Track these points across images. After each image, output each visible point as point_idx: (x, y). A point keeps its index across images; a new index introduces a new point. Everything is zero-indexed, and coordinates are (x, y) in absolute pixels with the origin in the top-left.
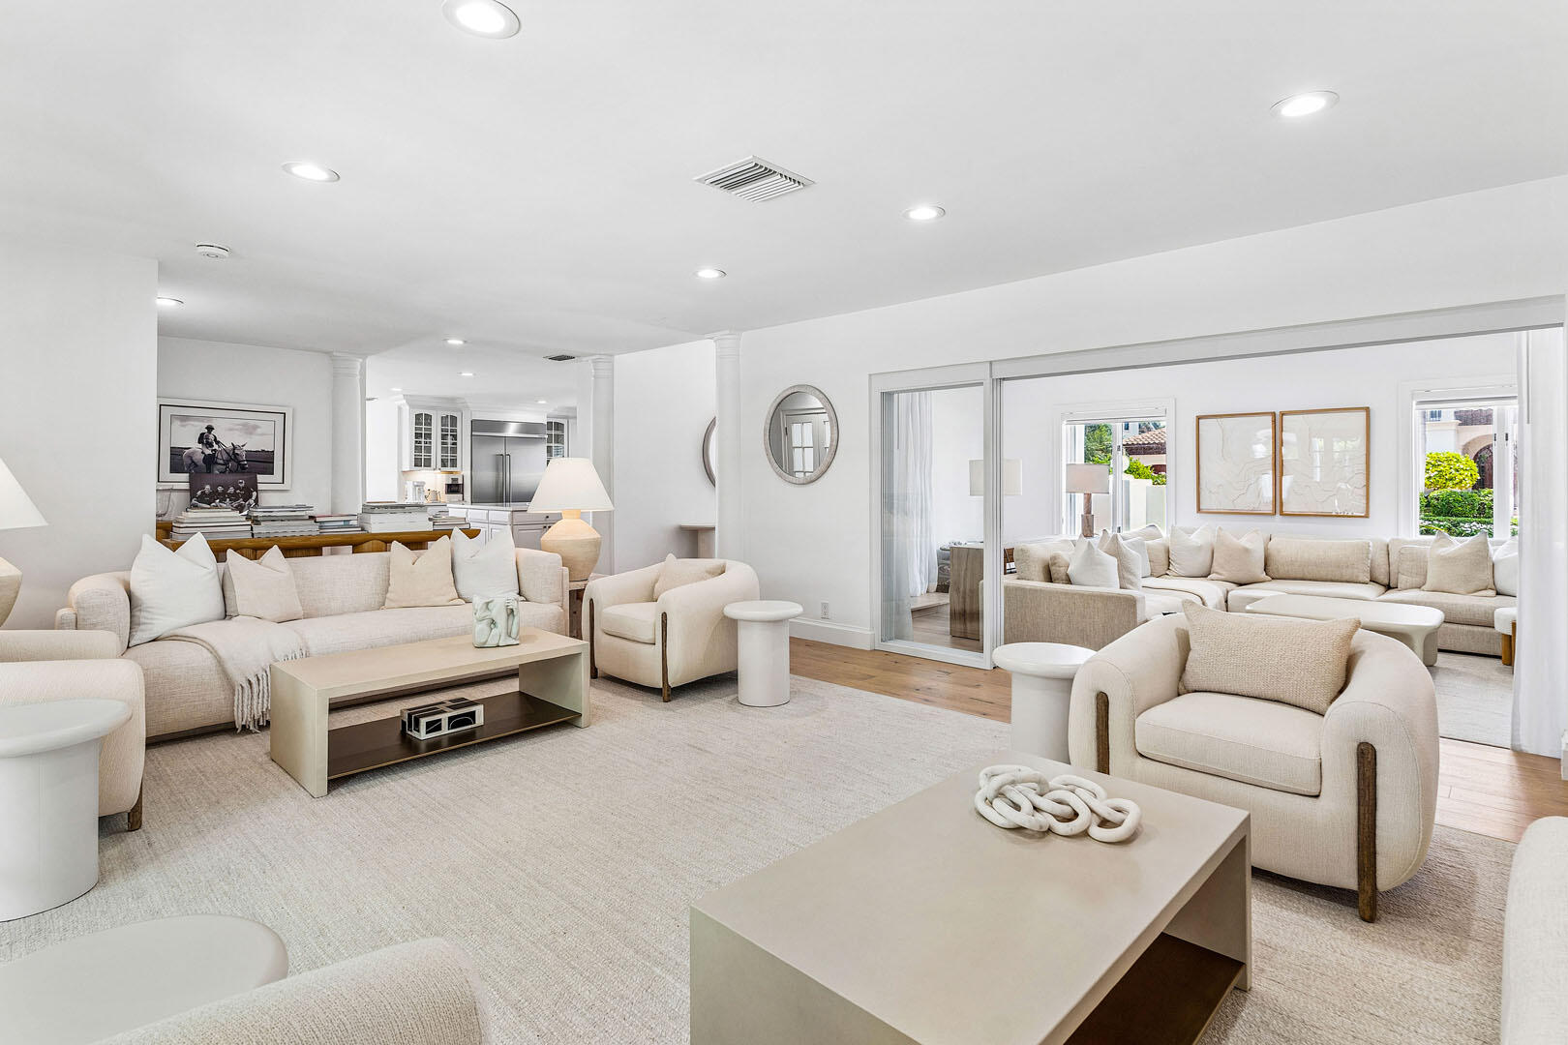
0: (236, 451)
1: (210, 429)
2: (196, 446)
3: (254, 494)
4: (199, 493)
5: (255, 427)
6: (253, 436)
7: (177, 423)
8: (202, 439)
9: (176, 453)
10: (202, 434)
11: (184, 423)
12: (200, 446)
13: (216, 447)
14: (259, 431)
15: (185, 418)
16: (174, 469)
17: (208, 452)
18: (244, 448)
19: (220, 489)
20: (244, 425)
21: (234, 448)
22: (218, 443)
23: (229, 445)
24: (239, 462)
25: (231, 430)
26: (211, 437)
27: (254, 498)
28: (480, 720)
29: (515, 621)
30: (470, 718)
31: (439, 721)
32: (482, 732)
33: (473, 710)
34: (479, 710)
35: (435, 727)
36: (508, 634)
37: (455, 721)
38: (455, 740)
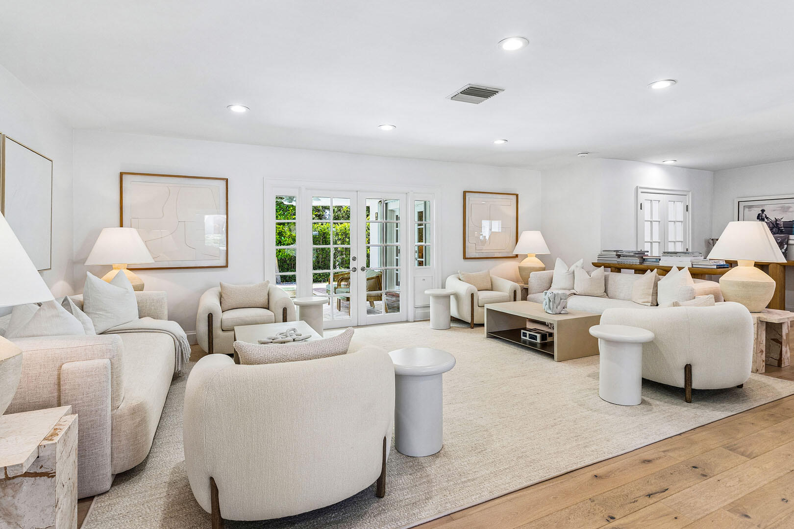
0: (778, 222)
1: (763, 211)
3: (786, 246)
5: (789, 207)
6: (787, 213)
7: (747, 210)
8: (759, 217)
10: (759, 214)
11: (750, 209)
12: (758, 220)
13: (766, 220)
14: (791, 210)
15: (750, 207)
18: (782, 220)
20: (782, 207)
21: (776, 220)
22: (767, 218)
23: (773, 219)
24: (779, 228)
25: (774, 210)
26: (764, 215)
27: (785, 248)
28: (538, 341)
29: (551, 303)
30: (535, 338)
31: (526, 333)
32: (539, 346)
33: (536, 334)
34: (538, 336)
35: (525, 335)
36: (550, 308)
37: (532, 337)
38: (531, 344)
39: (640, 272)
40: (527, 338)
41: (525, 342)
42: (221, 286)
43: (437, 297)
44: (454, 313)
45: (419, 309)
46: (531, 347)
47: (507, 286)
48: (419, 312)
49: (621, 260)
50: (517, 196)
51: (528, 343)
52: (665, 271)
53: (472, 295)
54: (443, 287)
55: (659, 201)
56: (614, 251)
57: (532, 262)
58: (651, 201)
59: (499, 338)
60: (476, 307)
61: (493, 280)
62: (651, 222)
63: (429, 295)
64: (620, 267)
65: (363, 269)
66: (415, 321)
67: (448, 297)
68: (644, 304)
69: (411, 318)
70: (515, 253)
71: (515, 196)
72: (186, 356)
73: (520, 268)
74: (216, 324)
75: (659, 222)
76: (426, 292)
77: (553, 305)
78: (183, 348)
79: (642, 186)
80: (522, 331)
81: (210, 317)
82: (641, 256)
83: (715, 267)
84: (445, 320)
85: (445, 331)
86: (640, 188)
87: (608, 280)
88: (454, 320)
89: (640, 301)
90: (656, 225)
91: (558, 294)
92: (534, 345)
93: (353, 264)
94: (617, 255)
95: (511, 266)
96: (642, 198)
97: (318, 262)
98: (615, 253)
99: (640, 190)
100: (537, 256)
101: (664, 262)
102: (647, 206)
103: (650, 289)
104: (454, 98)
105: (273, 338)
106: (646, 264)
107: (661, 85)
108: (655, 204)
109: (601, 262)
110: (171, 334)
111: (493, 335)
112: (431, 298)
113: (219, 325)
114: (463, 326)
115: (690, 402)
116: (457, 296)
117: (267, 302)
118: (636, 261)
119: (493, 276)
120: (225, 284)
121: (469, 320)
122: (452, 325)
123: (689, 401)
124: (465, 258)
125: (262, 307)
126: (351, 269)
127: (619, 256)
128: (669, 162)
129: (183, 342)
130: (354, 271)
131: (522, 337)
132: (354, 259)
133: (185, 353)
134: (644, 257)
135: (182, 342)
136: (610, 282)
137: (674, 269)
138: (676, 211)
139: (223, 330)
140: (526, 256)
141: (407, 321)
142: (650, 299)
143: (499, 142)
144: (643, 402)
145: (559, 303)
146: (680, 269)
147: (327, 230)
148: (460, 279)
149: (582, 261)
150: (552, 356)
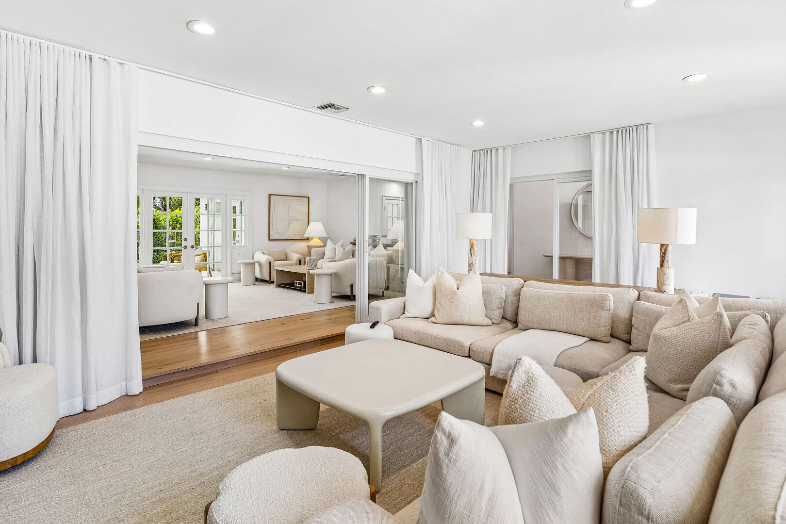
28: (303, 285)
32: (303, 288)
35: (297, 283)
38: (299, 287)
40: (297, 285)
43: (246, 264)
44: (258, 275)
46: (298, 289)
47: (295, 257)
50: (309, 198)
51: (297, 287)
53: (270, 263)
54: (253, 259)
55: (397, 205)
57: (315, 242)
58: (392, 204)
59: (283, 286)
60: (272, 271)
61: (287, 255)
62: (392, 217)
63: (241, 263)
65: (192, 247)
67: (254, 264)
70: (306, 236)
71: (307, 199)
73: (308, 246)
75: (397, 217)
76: (239, 261)
79: (386, 195)
80: (296, 281)
84: (252, 280)
85: (252, 287)
86: (384, 196)
88: (257, 279)
93: (184, 243)
95: (303, 245)
96: (386, 202)
97: (157, 242)
99: (384, 198)
100: (319, 238)
102: (389, 208)
108: (395, 207)
111: (280, 285)
112: (242, 265)
114: (264, 283)
116: (260, 264)
121: (267, 279)
122: (256, 282)
124: (270, 240)
126: (183, 246)
130: (185, 248)
131: (295, 284)
132: (185, 240)
140: (312, 239)
145: (313, 264)
147: (157, 217)
148: (264, 253)
149: (342, 241)
150: (305, 291)
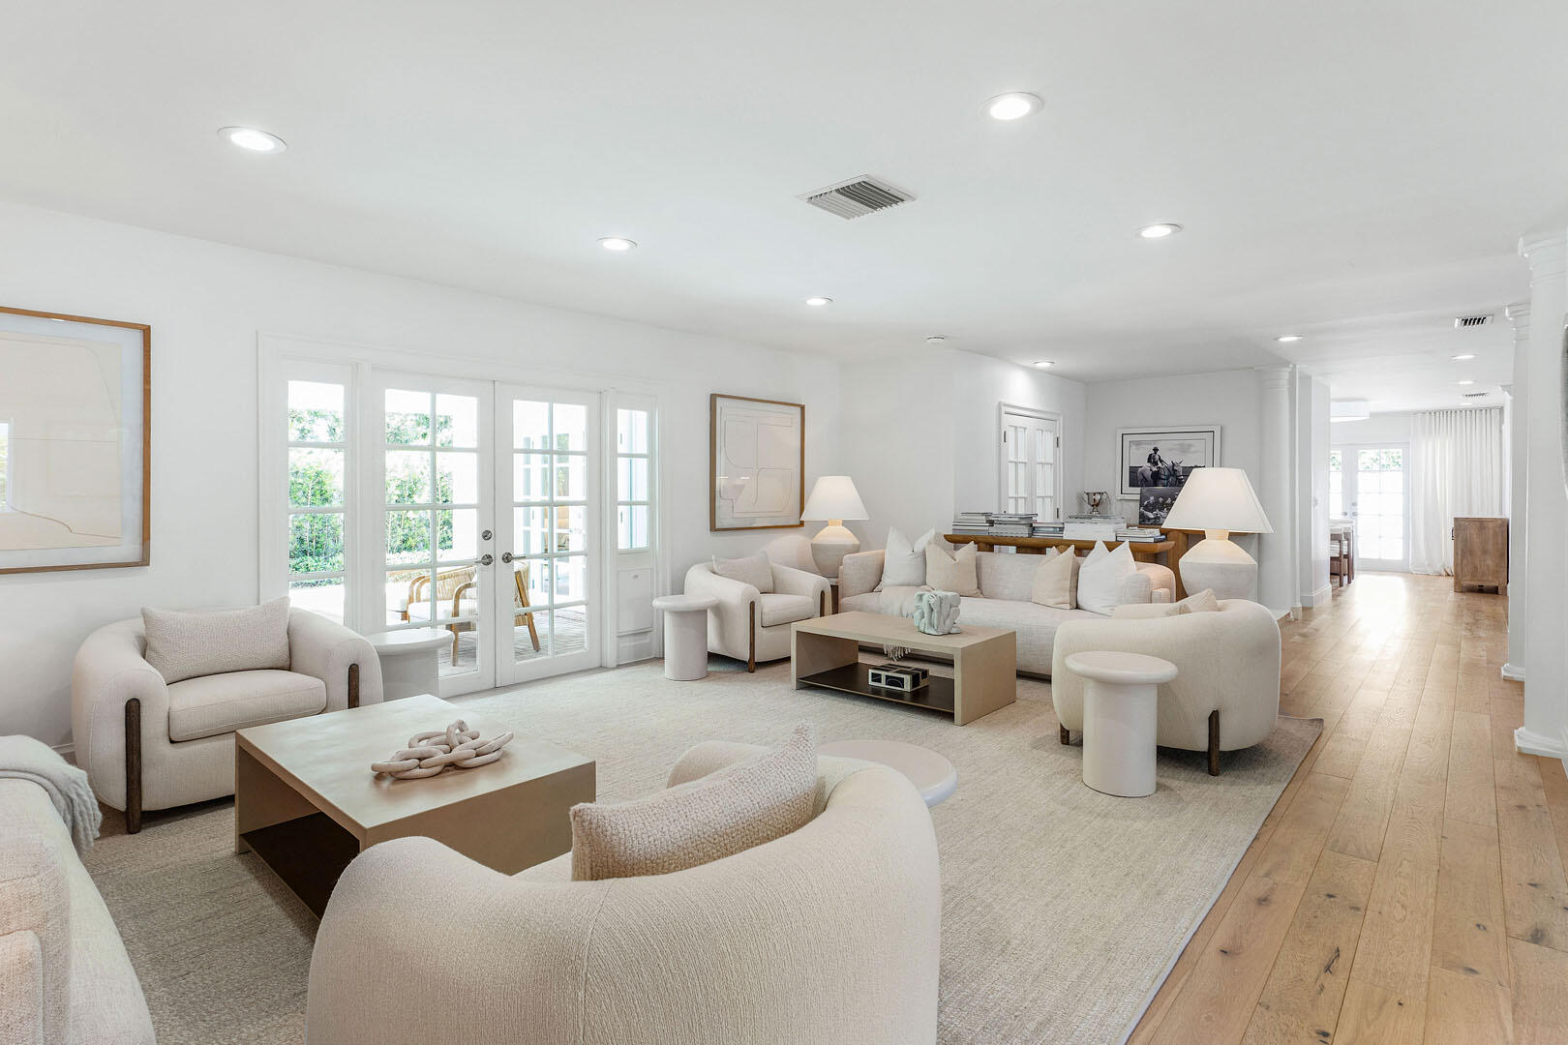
0: (1175, 468)
1: (1156, 450)
2: (1146, 465)
4: (1146, 503)
5: (1190, 446)
6: (1188, 454)
7: (1133, 447)
8: (1151, 459)
9: (1133, 470)
10: (1151, 455)
11: (1138, 447)
12: (1149, 464)
13: (1160, 465)
14: (1193, 449)
15: (1138, 443)
16: (1132, 484)
17: (1155, 469)
18: (1182, 465)
19: (1161, 500)
20: (1180, 445)
21: (1174, 465)
22: (1161, 461)
23: (1169, 463)
24: (1177, 477)
25: (1170, 450)
26: (1157, 457)
28: (907, 687)
29: (935, 614)
30: (900, 682)
31: (880, 675)
32: (907, 696)
33: (902, 676)
34: (907, 679)
35: (877, 678)
36: (931, 625)
37: (891, 681)
38: (890, 693)
39: (1029, 550)
40: (883, 684)
41: (877, 691)
42: (145, 615)
43: (681, 614)
44: (714, 644)
45: (628, 639)
46: (891, 699)
47: (810, 584)
48: (627, 644)
49: (994, 530)
50: (803, 408)
51: (883, 693)
52: (1083, 549)
53: (752, 605)
54: (678, 588)
55: (1025, 428)
56: (983, 514)
57: (836, 534)
58: (1016, 427)
59: (826, 688)
60: (758, 629)
61: (776, 573)
62: (1016, 463)
63: (664, 608)
64: (993, 541)
65: (506, 559)
66: (619, 666)
67: (701, 613)
68: (1057, 606)
69: (611, 661)
70: (804, 517)
71: (799, 409)
72: (86, 836)
73: (814, 547)
74: (152, 728)
75: (1025, 463)
76: (657, 603)
77: (939, 618)
78: (77, 814)
79: (1007, 402)
80: (871, 671)
81: (133, 711)
82: (1029, 521)
83: (1152, 540)
84: (698, 661)
85: (696, 684)
86: (1005, 405)
87: (980, 568)
88: (713, 658)
89: (1051, 602)
90: (1021, 468)
91: (946, 597)
92: (900, 695)
94: (987, 522)
96: (1006, 421)
97: (301, 540)
98: (984, 517)
99: (1004, 409)
100: (845, 524)
101: (1075, 532)
102: (1011, 435)
103: (1066, 580)
104: (817, 199)
105: (418, 756)
106: (1038, 535)
107: (1157, 232)
108: (1021, 434)
109: (957, 533)
110: (38, 778)
111: (810, 683)
112: (668, 618)
113: (162, 728)
114: (732, 668)
115: (1217, 775)
116: (719, 610)
117: (288, 654)
118: (1022, 532)
119: (775, 565)
120: (155, 611)
121: (746, 657)
122: (711, 668)
123: (1213, 772)
124: (714, 529)
125: (270, 666)
127: (992, 523)
128: (1044, 365)
129: (79, 795)
130: (488, 564)
131: (870, 683)
132: (487, 535)
133: (85, 829)
134: (1034, 525)
135: (74, 796)
136: (985, 570)
137: (1100, 547)
138: (1046, 449)
139: (172, 742)
140: (825, 524)
141: (602, 668)
142: (1067, 597)
143: (816, 302)
144: (1159, 787)
145: (949, 615)
146: (1111, 546)
148: (714, 573)
150: (949, 716)
